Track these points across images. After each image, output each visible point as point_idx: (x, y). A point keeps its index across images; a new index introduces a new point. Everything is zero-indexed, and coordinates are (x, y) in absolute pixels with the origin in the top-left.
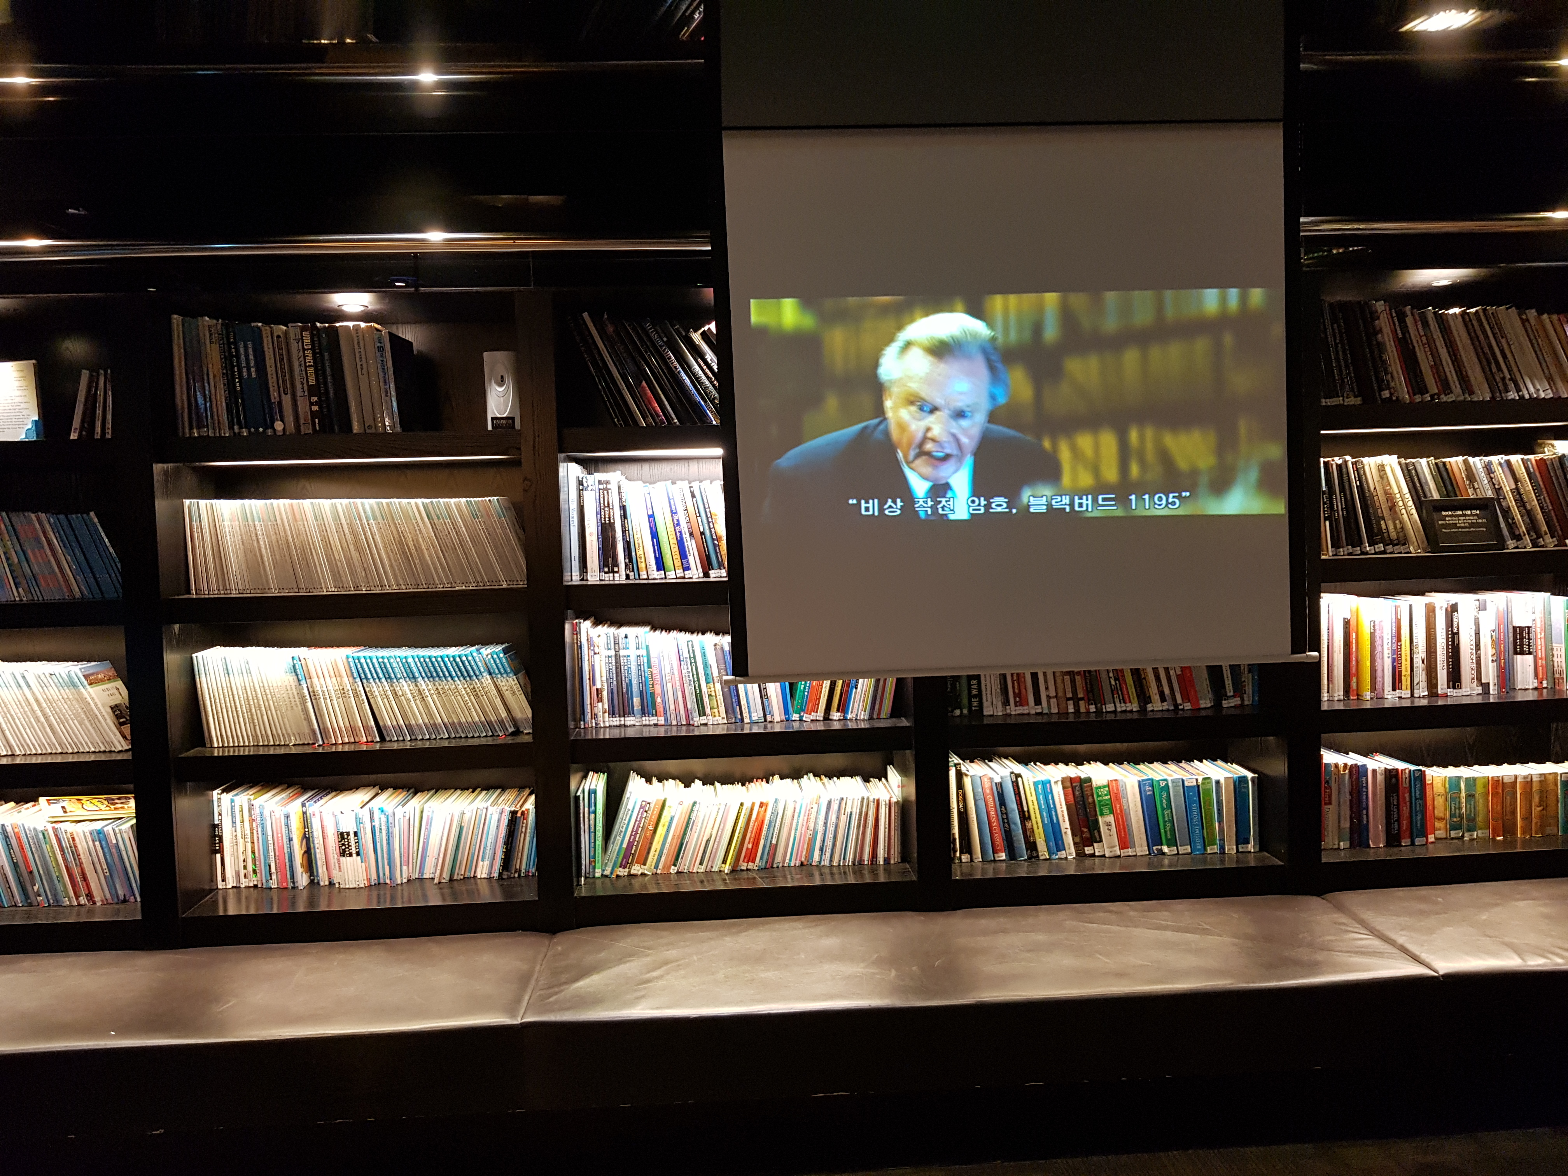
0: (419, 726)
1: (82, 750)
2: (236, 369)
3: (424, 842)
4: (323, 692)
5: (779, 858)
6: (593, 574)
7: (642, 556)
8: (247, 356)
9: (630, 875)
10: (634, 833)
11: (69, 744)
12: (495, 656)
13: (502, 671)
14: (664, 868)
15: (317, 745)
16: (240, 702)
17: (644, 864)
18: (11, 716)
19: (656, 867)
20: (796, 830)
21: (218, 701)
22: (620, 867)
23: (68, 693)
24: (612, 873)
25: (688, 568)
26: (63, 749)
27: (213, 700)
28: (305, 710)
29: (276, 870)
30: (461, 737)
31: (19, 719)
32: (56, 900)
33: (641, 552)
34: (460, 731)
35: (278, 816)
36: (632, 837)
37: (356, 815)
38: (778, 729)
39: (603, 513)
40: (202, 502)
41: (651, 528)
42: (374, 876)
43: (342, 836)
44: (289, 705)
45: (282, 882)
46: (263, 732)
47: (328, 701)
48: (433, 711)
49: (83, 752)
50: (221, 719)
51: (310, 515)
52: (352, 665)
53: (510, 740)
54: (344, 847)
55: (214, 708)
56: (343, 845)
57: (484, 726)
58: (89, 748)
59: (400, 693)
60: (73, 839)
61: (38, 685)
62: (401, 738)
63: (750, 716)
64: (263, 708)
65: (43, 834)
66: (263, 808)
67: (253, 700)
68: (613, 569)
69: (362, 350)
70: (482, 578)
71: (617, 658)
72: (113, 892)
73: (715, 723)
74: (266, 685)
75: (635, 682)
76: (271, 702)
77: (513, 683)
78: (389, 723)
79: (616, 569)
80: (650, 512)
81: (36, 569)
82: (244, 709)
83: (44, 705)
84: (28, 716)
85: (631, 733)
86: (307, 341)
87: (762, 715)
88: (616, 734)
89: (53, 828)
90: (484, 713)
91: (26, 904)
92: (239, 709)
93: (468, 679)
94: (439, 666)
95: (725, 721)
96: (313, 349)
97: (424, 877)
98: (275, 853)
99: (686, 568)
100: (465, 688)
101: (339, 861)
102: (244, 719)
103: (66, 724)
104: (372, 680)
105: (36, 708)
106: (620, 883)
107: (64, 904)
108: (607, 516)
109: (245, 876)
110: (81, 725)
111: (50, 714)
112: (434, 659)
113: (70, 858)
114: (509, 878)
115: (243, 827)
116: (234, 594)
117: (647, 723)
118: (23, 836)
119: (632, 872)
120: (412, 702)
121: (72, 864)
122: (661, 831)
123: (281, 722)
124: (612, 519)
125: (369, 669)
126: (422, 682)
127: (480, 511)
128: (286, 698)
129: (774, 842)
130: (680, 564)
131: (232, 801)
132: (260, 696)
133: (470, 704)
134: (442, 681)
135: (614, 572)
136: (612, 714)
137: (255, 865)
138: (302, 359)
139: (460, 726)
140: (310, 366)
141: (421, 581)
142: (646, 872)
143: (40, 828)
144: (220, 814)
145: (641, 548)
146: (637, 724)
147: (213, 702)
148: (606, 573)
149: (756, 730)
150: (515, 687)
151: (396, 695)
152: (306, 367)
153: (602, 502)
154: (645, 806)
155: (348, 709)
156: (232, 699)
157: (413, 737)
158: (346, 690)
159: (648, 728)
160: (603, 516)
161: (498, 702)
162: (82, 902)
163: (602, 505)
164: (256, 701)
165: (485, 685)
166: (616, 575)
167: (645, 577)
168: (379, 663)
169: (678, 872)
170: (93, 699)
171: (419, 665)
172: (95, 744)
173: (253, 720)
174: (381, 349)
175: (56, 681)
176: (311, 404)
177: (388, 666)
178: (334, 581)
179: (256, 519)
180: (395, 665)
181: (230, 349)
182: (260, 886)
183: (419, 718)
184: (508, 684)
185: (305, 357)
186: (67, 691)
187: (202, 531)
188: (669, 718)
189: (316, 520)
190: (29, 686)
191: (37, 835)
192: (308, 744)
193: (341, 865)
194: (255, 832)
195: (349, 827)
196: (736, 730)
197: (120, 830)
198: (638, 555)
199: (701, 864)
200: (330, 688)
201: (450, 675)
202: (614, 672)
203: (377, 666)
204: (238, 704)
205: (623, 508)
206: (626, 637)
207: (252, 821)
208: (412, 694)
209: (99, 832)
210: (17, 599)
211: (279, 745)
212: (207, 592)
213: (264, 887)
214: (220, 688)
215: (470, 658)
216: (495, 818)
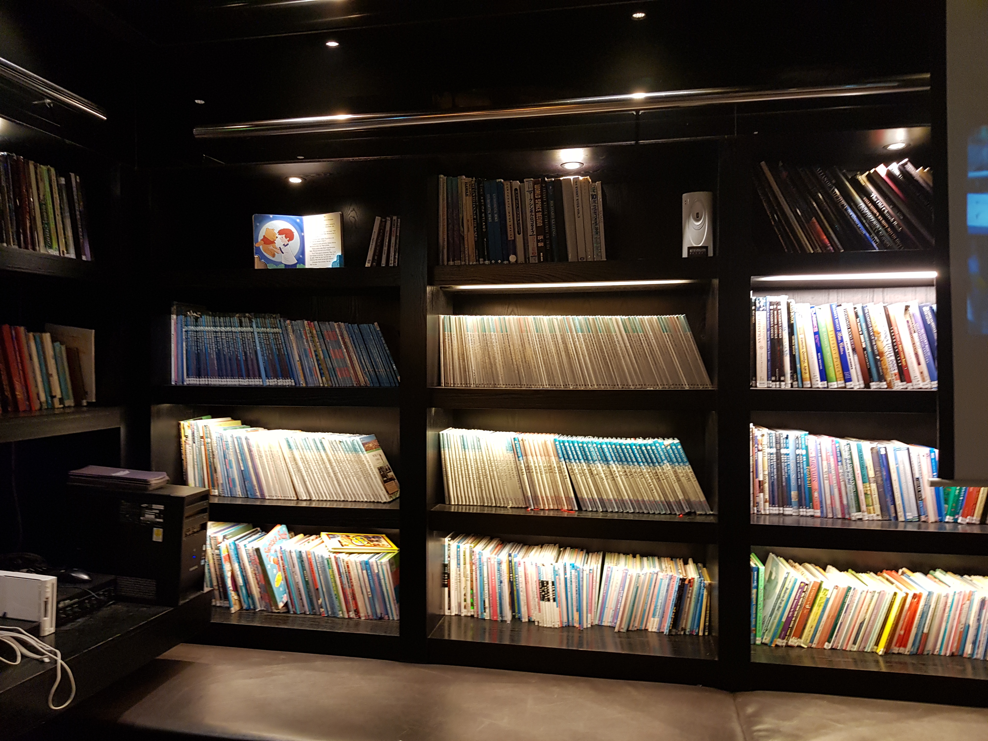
0: (610, 500)
1: (358, 500)
2: (483, 215)
3: (604, 596)
4: (535, 467)
5: (929, 646)
6: (762, 382)
7: (807, 368)
8: (492, 205)
9: (787, 646)
10: (792, 610)
11: (350, 494)
12: (674, 447)
13: (680, 460)
14: (818, 643)
15: (529, 509)
16: (472, 471)
17: (800, 637)
18: (311, 470)
19: (812, 641)
20: (947, 622)
21: (456, 469)
22: (779, 637)
23: (351, 456)
24: (771, 642)
25: (850, 380)
26: (345, 498)
27: (452, 468)
28: (521, 481)
29: (489, 605)
30: (643, 513)
31: (316, 473)
32: (333, 613)
33: (806, 364)
34: (643, 508)
35: (492, 562)
36: (791, 613)
37: (554, 568)
38: (932, 529)
39: (772, 330)
40: (453, 317)
41: (816, 344)
42: (565, 619)
43: (543, 584)
44: (508, 476)
45: (494, 616)
46: (488, 496)
47: (539, 474)
48: (622, 489)
49: (359, 501)
50: (458, 483)
51: (533, 328)
52: (558, 447)
53: (687, 519)
54: (543, 593)
55: (453, 474)
56: (543, 591)
57: (664, 505)
58: (363, 498)
59: (595, 472)
60: (348, 567)
61: (331, 449)
62: (595, 510)
63: (905, 516)
64: (489, 477)
65: (328, 561)
66: (482, 555)
67: (482, 469)
68: (780, 378)
69: (580, 198)
70: (668, 381)
71: (778, 455)
72: (374, 611)
73: (871, 519)
74: (492, 459)
75: (793, 477)
76: (495, 472)
77: (689, 471)
78: (586, 496)
79: (782, 378)
80: (816, 330)
81: (335, 365)
82: (475, 477)
83: (334, 464)
84: (322, 472)
85: (789, 522)
86: (538, 192)
87: (917, 515)
88: (775, 521)
89: (335, 557)
90: (665, 495)
91: (311, 613)
92: (471, 476)
93: (651, 465)
94: (628, 452)
95: (880, 518)
96: (542, 198)
97: (603, 624)
98: (489, 591)
99: (847, 379)
100: (649, 473)
101: (539, 604)
102: (474, 484)
103: (348, 479)
104: (573, 461)
105: (328, 466)
106: (780, 652)
107: (339, 616)
108: (776, 333)
109: (465, 607)
110: (358, 481)
111: (338, 471)
112: (623, 447)
113: (345, 581)
114: (677, 635)
115: (465, 568)
116: (473, 387)
117: (805, 514)
118: (313, 561)
119: (790, 643)
120: (605, 480)
121: (346, 586)
122: (817, 610)
123: (502, 489)
124: (780, 335)
125: (572, 451)
126: (614, 465)
127: (668, 327)
128: (507, 471)
129: (926, 631)
130: (841, 376)
131: (458, 547)
132: (487, 467)
133: (652, 486)
134: (630, 465)
135: (780, 381)
136: (772, 503)
137: (473, 599)
138: (533, 206)
139: (643, 504)
140: (538, 212)
141: (617, 383)
142: (803, 645)
143: (326, 556)
144: (449, 557)
145: (806, 361)
146: (794, 514)
147: (453, 470)
148: (773, 381)
149: (910, 528)
150: (690, 475)
151: (592, 474)
152: (536, 212)
153: (772, 320)
154: (804, 587)
155: (554, 482)
156: (466, 468)
157: (605, 510)
158: (553, 467)
159: (805, 518)
160: (772, 332)
161: (676, 486)
162: (351, 616)
163: (772, 323)
164: (484, 471)
165: (665, 471)
166: (783, 383)
167: (809, 386)
168: (579, 447)
169: (832, 649)
170: (368, 462)
171: (611, 451)
172: (368, 496)
173: (481, 485)
174: (594, 197)
175: (344, 447)
176: (538, 241)
177: (587, 450)
178: (548, 380)
179: (492, 330)
180: (592, 449)
181: (479, 199)
182: (476, 616)
183: (610, 495)
184: (684, 471)
185: (535, 204)
186: (351, 454)
187: (451, 339)
188: (825, 511)
189: (537, 332)
190: (324, 450)
191: (323, 561)
192: (522, 508)
193: (541, 607)
194: (474, 573)
195: (548, 577)
196: (889, 526)
197: (381, 563)
198: (803, 367)
199: (854, 643)
200: (541, 464)
201: (637, 461)
202: (775, 467)
203: (578, 449)
204: (470, 472)
205: (791, 327)
206: (787, 438)
207: (472, 564)
208: (605, 474)
209: (367, 563)
210: (322, 385)
211: (499, 507)
212: (452, 385)
213: (480, 617)
214: (458, 459)
215: (654, 448)
216: (666, 582)
